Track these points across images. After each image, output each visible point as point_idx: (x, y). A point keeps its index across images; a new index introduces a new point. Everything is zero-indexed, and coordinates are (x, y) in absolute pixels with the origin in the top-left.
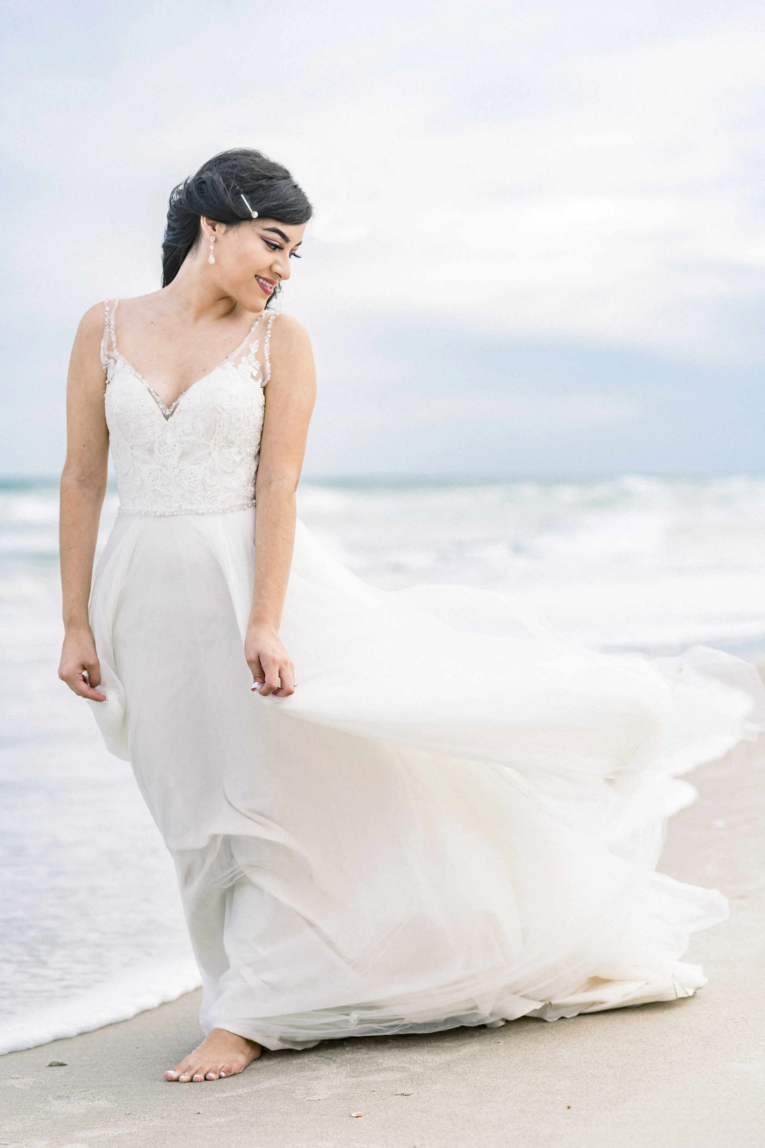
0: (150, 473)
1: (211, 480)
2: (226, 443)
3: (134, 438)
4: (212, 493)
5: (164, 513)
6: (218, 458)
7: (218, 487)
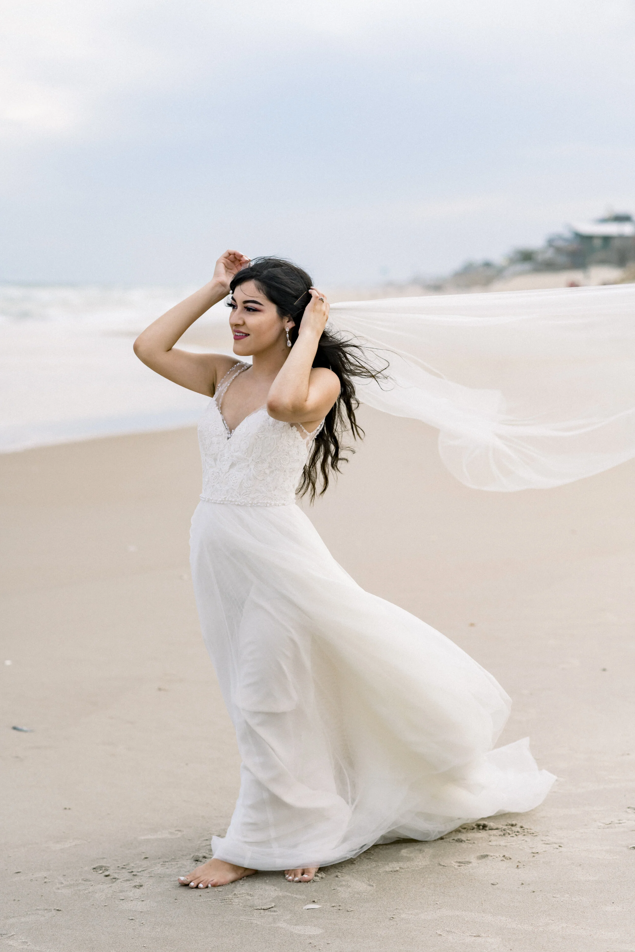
0: (213, 474)
1: (247, 483)
2: (260, 460)
3: (207, 448)
4: (246, 492)
5: (216, 501)
6: (254, 469)
7: (251, 488)
